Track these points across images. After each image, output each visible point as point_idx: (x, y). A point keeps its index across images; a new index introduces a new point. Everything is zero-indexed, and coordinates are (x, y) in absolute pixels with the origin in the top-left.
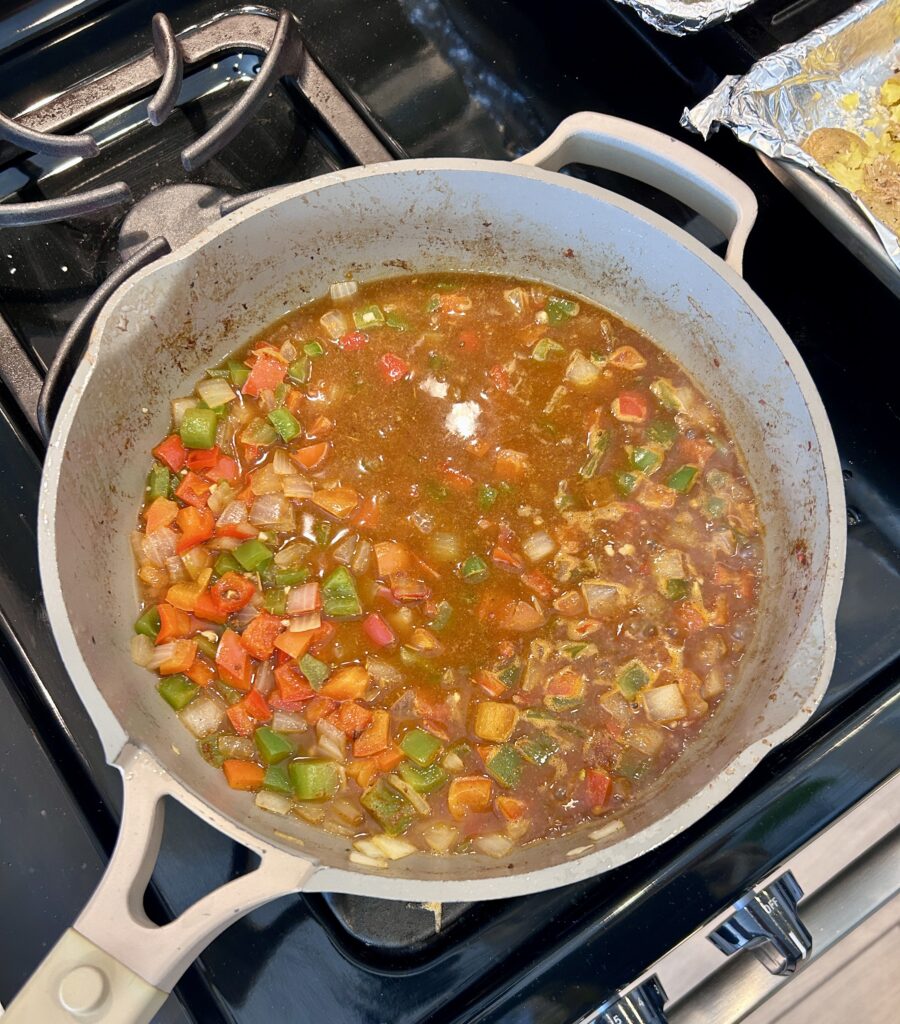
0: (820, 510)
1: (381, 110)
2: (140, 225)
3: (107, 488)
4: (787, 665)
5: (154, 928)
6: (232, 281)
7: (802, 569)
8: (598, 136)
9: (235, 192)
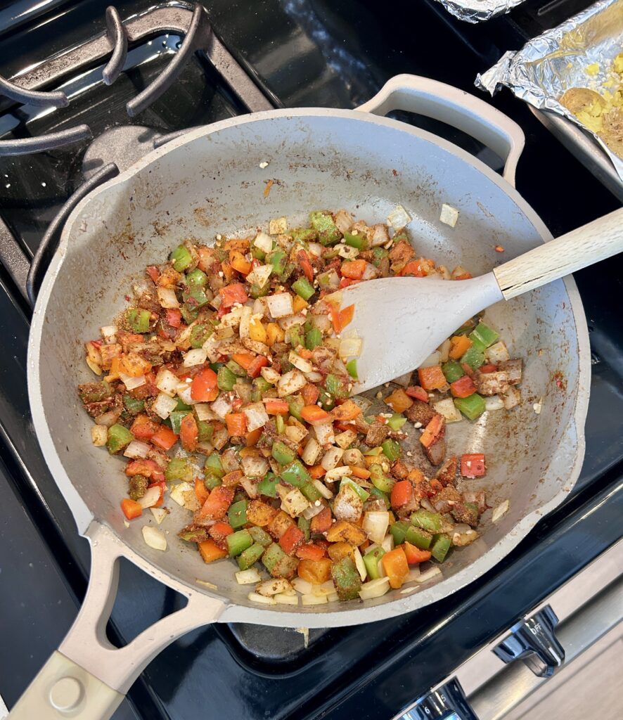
0: (573, 350)
1: (265, 73)
2: (97, 154)
3: (74, 341)
4: (551, 459)
5: (114, 649)
6: (159, 195)
7: (560, 392)
8: (413, 91)
9: (164, 132)
